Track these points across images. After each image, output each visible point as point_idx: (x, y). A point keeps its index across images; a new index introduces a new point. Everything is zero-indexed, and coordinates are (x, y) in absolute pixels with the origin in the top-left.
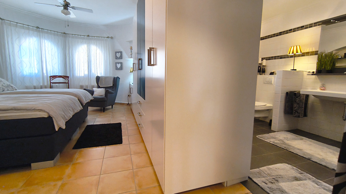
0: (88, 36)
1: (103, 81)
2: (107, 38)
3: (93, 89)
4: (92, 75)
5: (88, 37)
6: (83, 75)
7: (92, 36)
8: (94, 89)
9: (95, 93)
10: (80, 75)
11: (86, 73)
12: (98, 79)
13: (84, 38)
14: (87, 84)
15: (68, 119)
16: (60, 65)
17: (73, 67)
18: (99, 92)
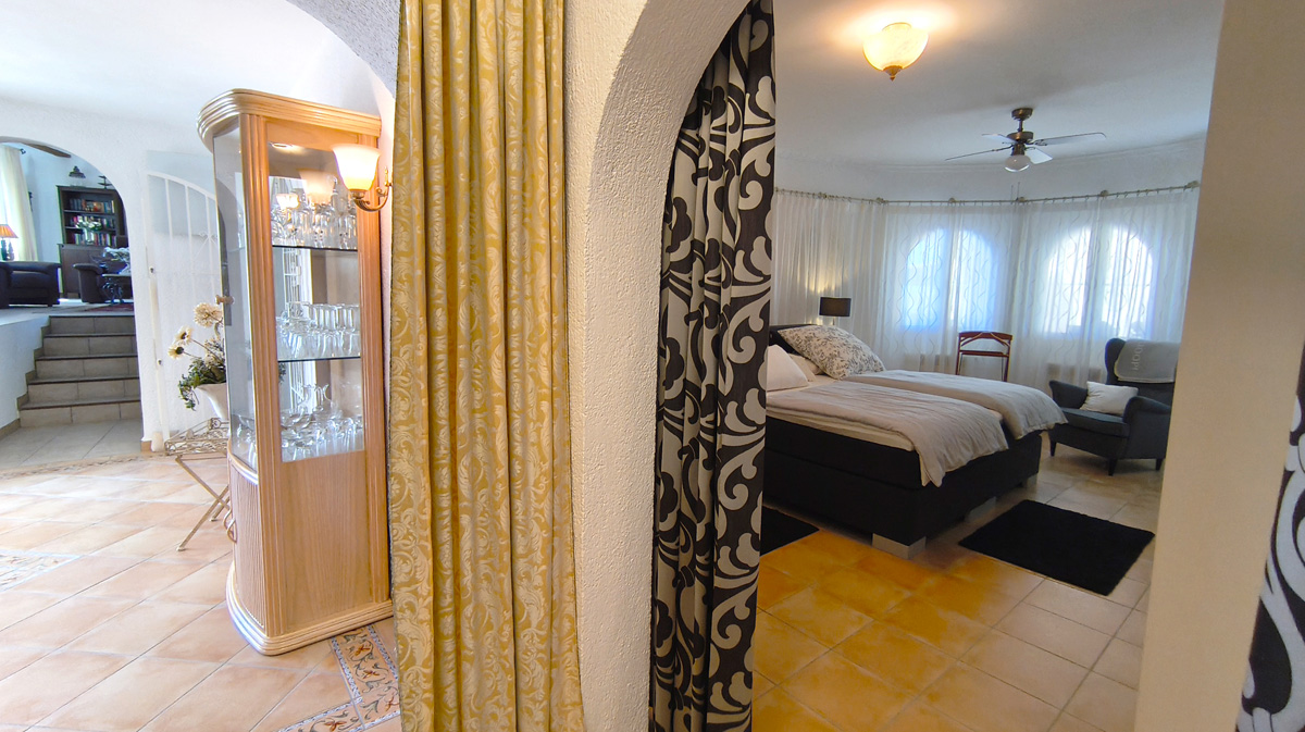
0: (1103, 194)
1: (1136, 358)
2: (1186, 187)
3: (1087, 385)
4: (1095, 330)
5: (1101, 198)
6: (1063, 329)
7: (1118, 194)
8: (1092, 385)
9: (1091, 401)
10: (1053, 330)
11: (1078, 322)
12: (1115, 349)
13: (1085, 206)
14: (1072, 362)
15: (955, 466)
16: (993, 298)
17: (1031, 305)
18: (1106, 398)
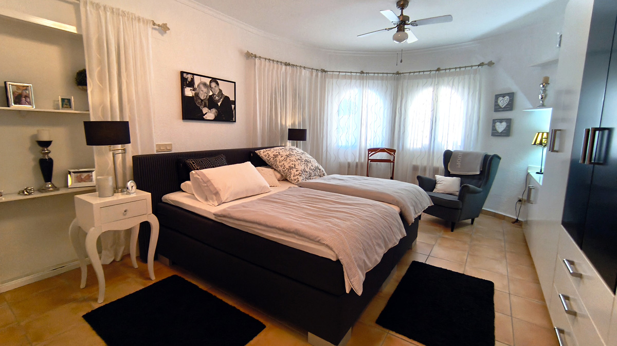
0: (438, 70)
1: (459, 161)
2: (479, 66)
3: (434, 177)
4: (436, 146)
6: (419, 146)
7: (446, 70)
8: (439, 177)
9: (438, 186)
10: (415, 147)
11: (426, 142)
12: (448, 155)
13: (429, 76)
14: (425, 164)
15: (371, 266)
16: (385, 129)
17: (404, 132)
18: (447, 185)
